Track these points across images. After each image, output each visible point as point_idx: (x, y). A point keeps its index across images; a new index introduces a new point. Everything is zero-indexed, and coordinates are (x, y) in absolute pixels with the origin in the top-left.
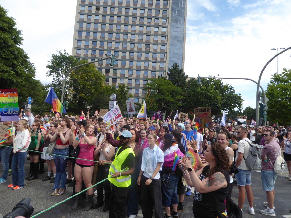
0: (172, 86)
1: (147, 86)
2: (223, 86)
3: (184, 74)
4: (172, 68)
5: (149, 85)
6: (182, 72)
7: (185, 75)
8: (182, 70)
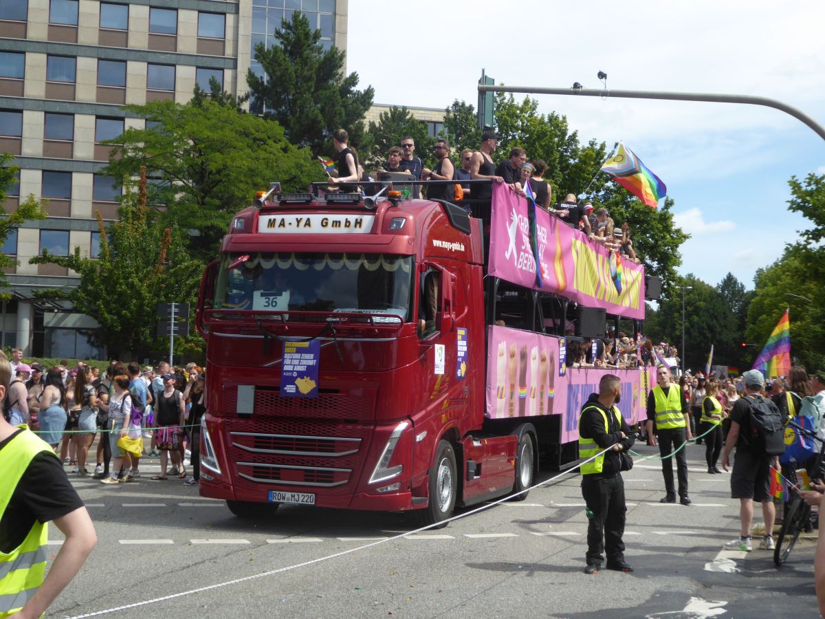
0: (285, 150)
1: (125, 151)
2: (575, 152)
3: (353, 80)
4: (277, 42)
5: (141, 145)
6: (340, 71)
7: (360, 87)
8: (335, 60)
